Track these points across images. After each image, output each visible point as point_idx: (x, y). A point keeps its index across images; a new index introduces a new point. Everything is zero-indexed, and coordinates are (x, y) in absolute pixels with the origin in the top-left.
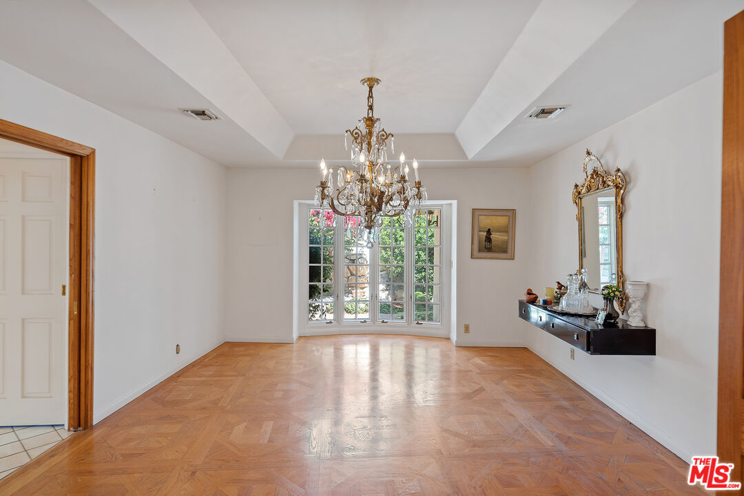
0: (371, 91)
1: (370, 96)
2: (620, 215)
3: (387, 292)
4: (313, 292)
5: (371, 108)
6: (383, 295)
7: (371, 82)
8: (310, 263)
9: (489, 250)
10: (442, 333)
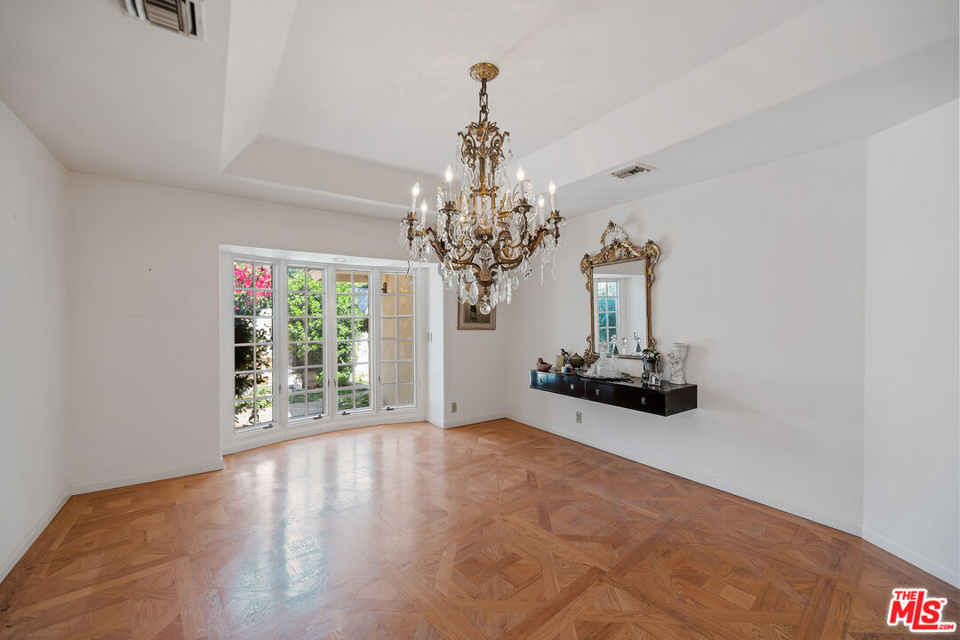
0: (484, 86)
1: (483, 93)
2: (650, 282)
3: (295, 376)
4: (241, 384)
5: (484, 109)
6: (292, 380)
7: (486, 73)
8: (236, 342)
9: (474, 320)
10: (419, 416)
